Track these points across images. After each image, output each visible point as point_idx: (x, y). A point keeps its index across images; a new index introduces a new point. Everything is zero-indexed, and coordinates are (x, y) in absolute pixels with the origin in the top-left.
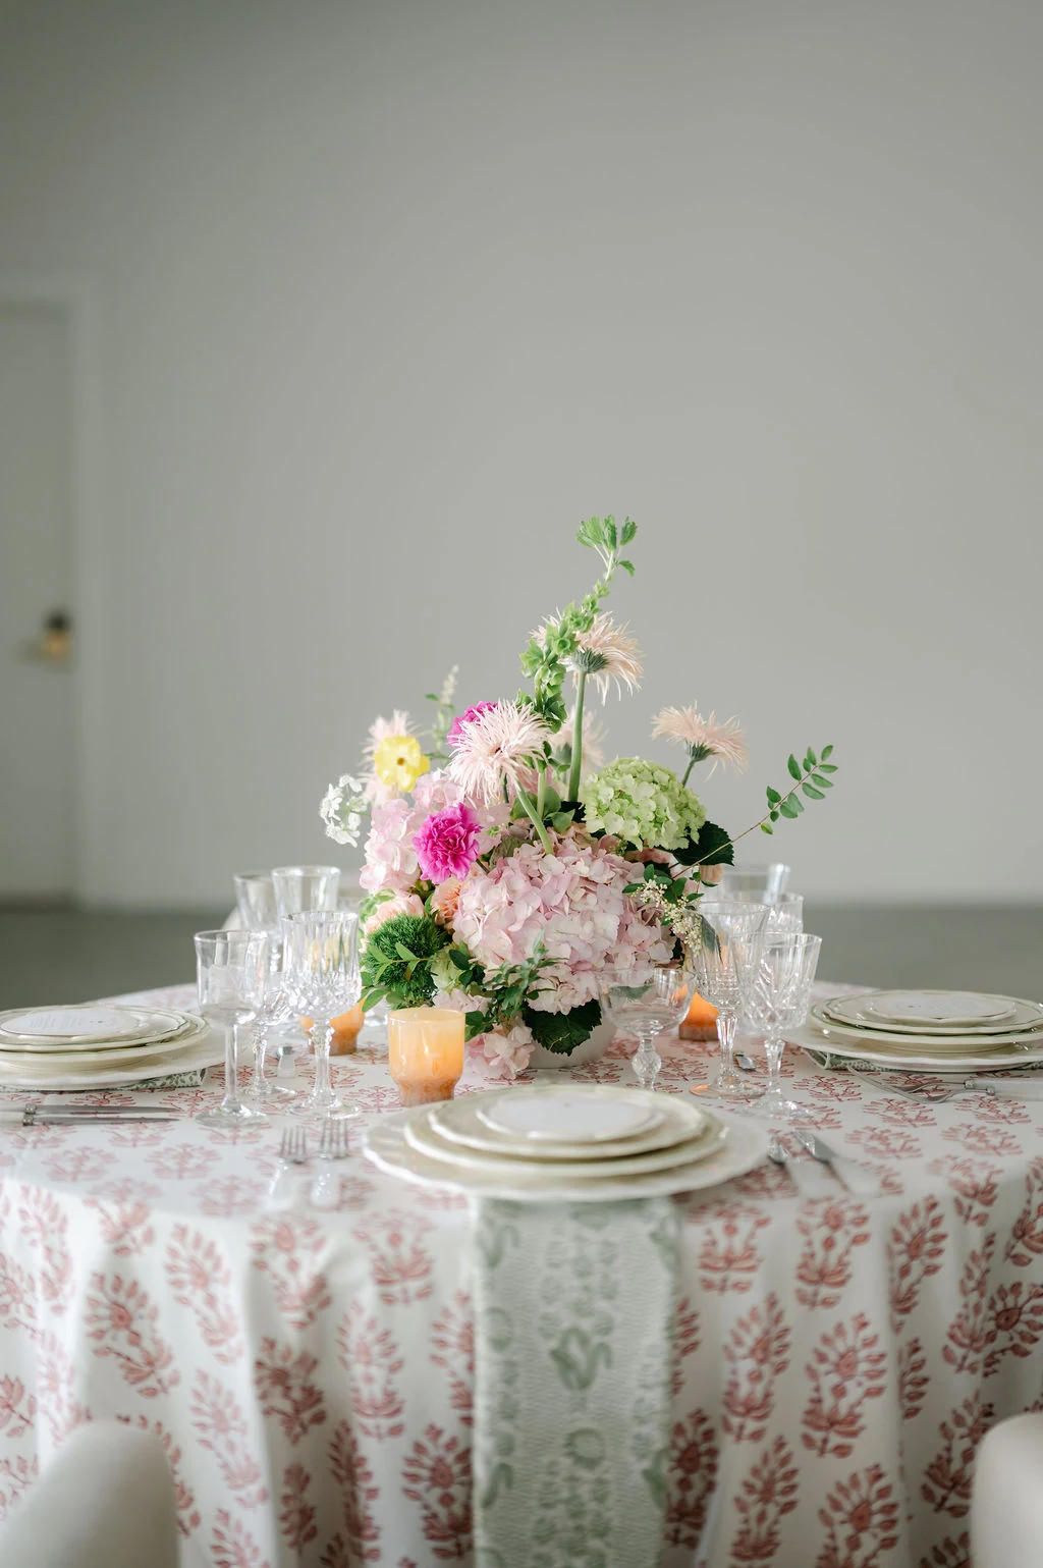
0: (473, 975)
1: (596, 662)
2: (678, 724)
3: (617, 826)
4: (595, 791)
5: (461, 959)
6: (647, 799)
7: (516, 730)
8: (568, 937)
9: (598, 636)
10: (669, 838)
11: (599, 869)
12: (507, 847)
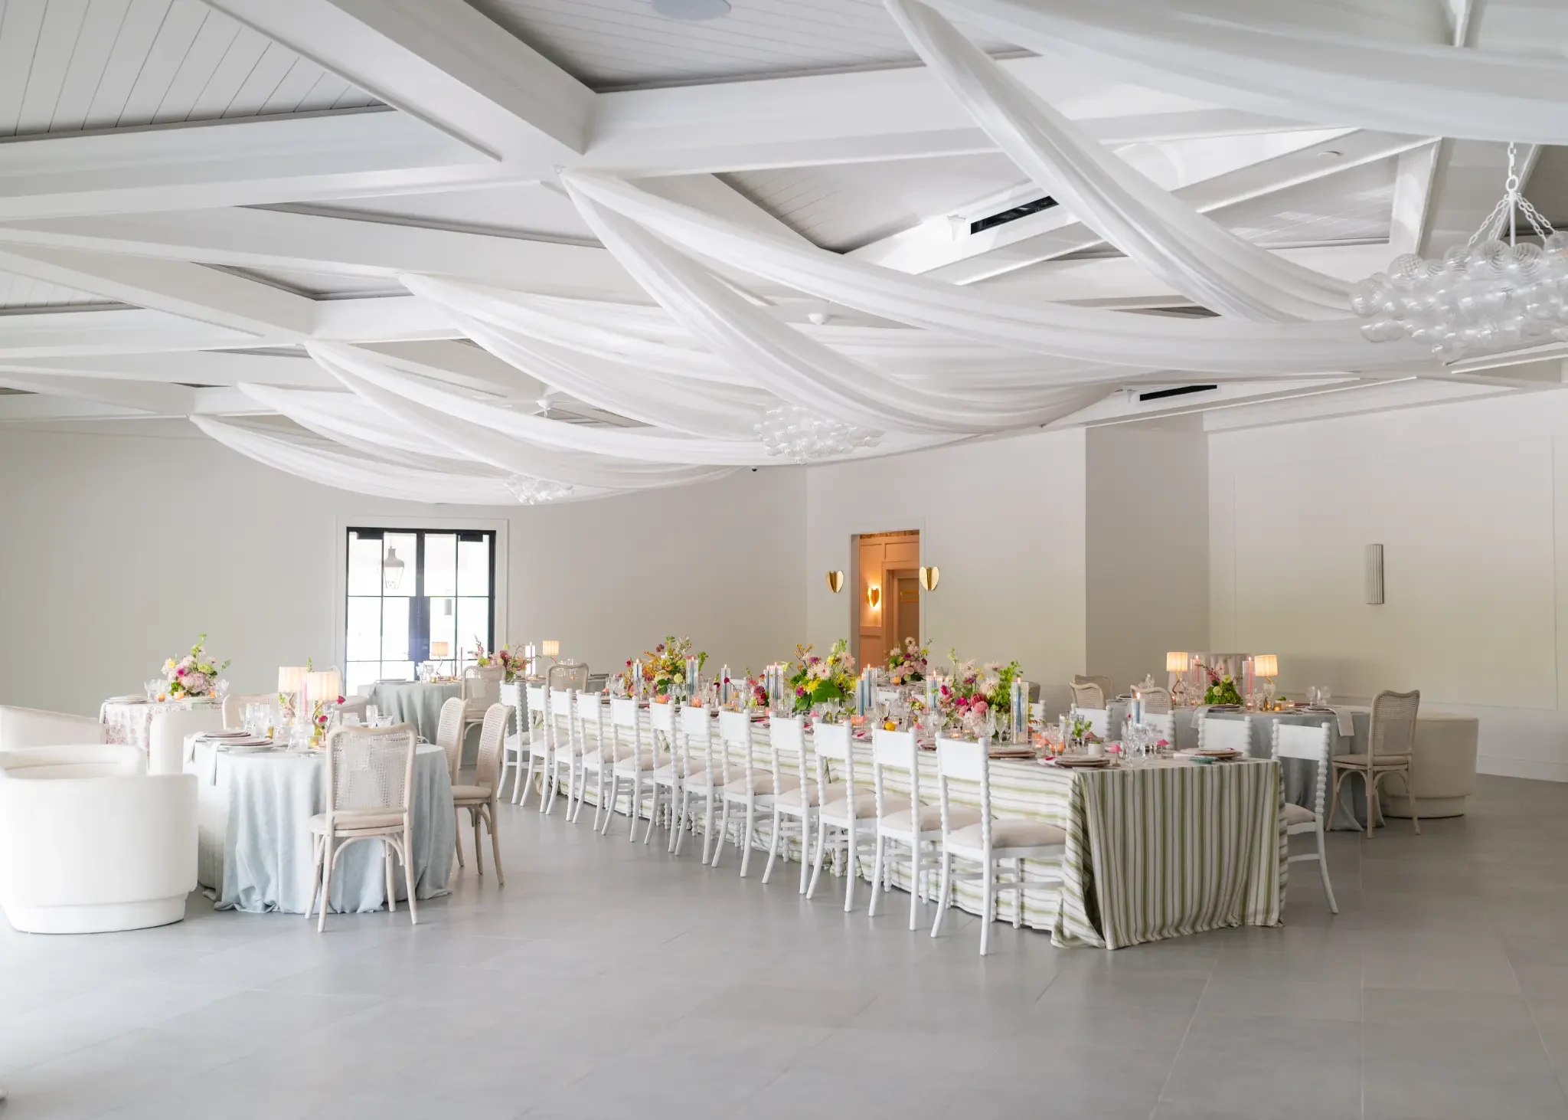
0: (184, 689)
1: (200, 651)
2: (211, 659)
3: (202, 671)
4: (200, 667)
5: (182, 686)
6: (206, 667)
7: (191, 658)
8: (197, 683)
9: (200, 648)
10: (209, 672)
11: (201, 675)
12: (188, 673)
